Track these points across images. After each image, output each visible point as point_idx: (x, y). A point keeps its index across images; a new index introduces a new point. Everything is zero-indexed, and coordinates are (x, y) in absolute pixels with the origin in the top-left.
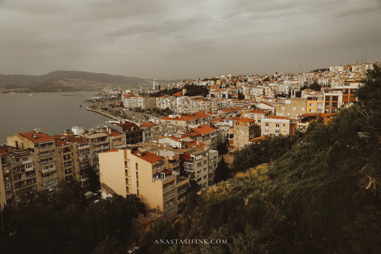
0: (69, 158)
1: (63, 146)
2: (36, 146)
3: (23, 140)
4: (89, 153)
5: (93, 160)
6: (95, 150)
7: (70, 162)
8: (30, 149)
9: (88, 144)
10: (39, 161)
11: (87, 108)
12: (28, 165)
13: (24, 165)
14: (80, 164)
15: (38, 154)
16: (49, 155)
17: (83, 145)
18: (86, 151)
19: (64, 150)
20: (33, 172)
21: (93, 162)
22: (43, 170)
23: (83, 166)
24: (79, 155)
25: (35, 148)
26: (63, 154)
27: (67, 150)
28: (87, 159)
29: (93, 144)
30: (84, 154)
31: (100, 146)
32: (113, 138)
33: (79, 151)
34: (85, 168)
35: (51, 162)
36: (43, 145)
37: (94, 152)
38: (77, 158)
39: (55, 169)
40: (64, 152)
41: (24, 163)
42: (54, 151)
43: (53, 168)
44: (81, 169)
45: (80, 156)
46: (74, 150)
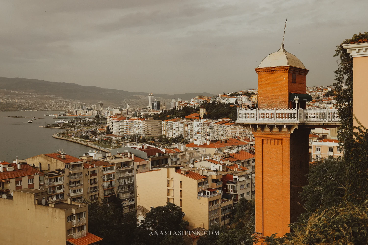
0: (95, 183)
1: (91, 170)
2: (67, 167)
3: (50, 161)
4: (114, 178)
5: (117, 187)
6: (119, 177)
7: (95, 188)
8: (59, 170)
9: (113, 169)
10: (68, 184)
11: (55, 136)
12: (59, 186)
13: (55, 186)
14: (104, 191)
15: (68, 176)
16: (77, 178)
17: (109, 170)
18: (111, 176)
19: (91, 173)
20: (62, 194)
21: (117, 190)
22: (72, 193)
23: (107, 193)
24: (104, 180)
25: (65, 169)
26: (90, 178)
27: (94, 173)
28: (112, 186)
29: (118, 169)
30: (109, 179)
31: (124, 172)
32: (138, 163)
33: (104, 176)
34: (110, 196)
35: (79, 185)
36: (73, 166)
37: (118, 178)
38: (102, 184)
39: (82, 193)
40: (91, 175)
41: (56, 183)
42: (81, 173)
43: (81, 192)
44: (106, 197)
45: (106, 182)
46: (100, 175)
